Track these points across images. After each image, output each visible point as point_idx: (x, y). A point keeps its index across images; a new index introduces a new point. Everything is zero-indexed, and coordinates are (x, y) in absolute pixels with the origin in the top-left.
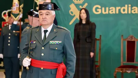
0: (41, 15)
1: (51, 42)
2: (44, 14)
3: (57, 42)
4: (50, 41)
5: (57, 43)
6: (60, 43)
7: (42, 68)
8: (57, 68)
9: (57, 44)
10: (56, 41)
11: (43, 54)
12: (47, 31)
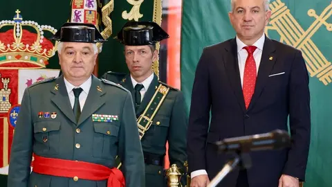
0: (71, 53)
1: (95, 117)
2: (78, 53)
3: (109, 117)
4: (93, 115)
5: (109, 119)
6: (115, 119)
7: (76, 178)
8: (107, 180)
9: (109, 122)
10: (107, 116)
11: (78, 146)
12: (81, 90)
